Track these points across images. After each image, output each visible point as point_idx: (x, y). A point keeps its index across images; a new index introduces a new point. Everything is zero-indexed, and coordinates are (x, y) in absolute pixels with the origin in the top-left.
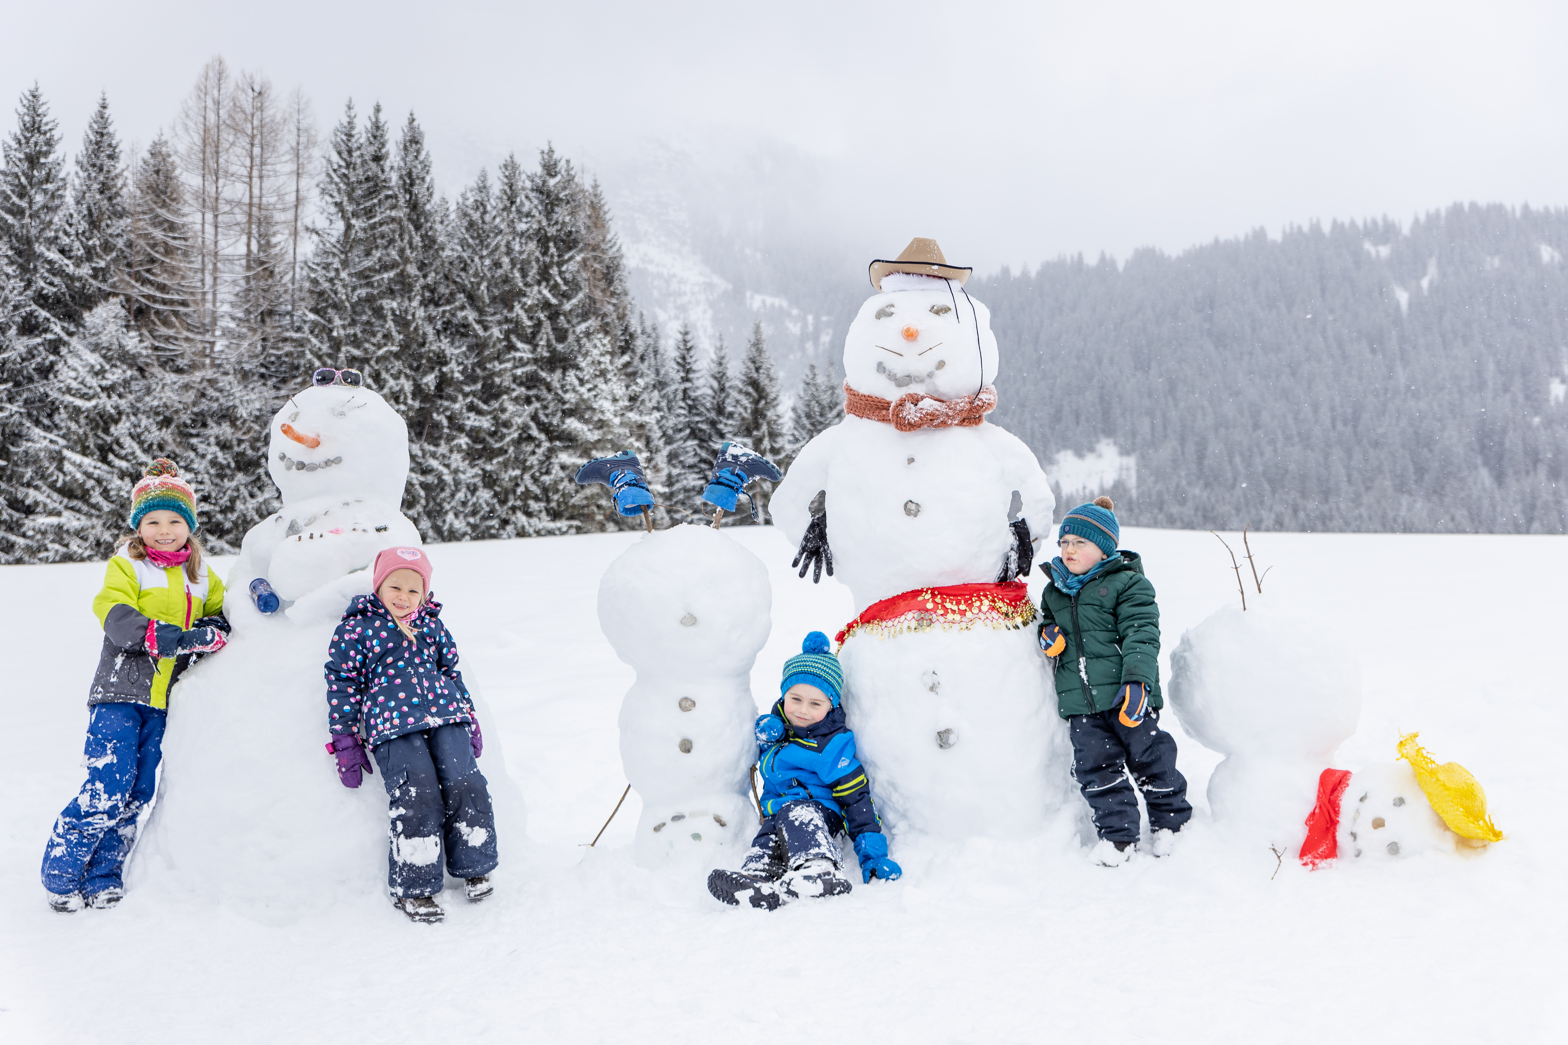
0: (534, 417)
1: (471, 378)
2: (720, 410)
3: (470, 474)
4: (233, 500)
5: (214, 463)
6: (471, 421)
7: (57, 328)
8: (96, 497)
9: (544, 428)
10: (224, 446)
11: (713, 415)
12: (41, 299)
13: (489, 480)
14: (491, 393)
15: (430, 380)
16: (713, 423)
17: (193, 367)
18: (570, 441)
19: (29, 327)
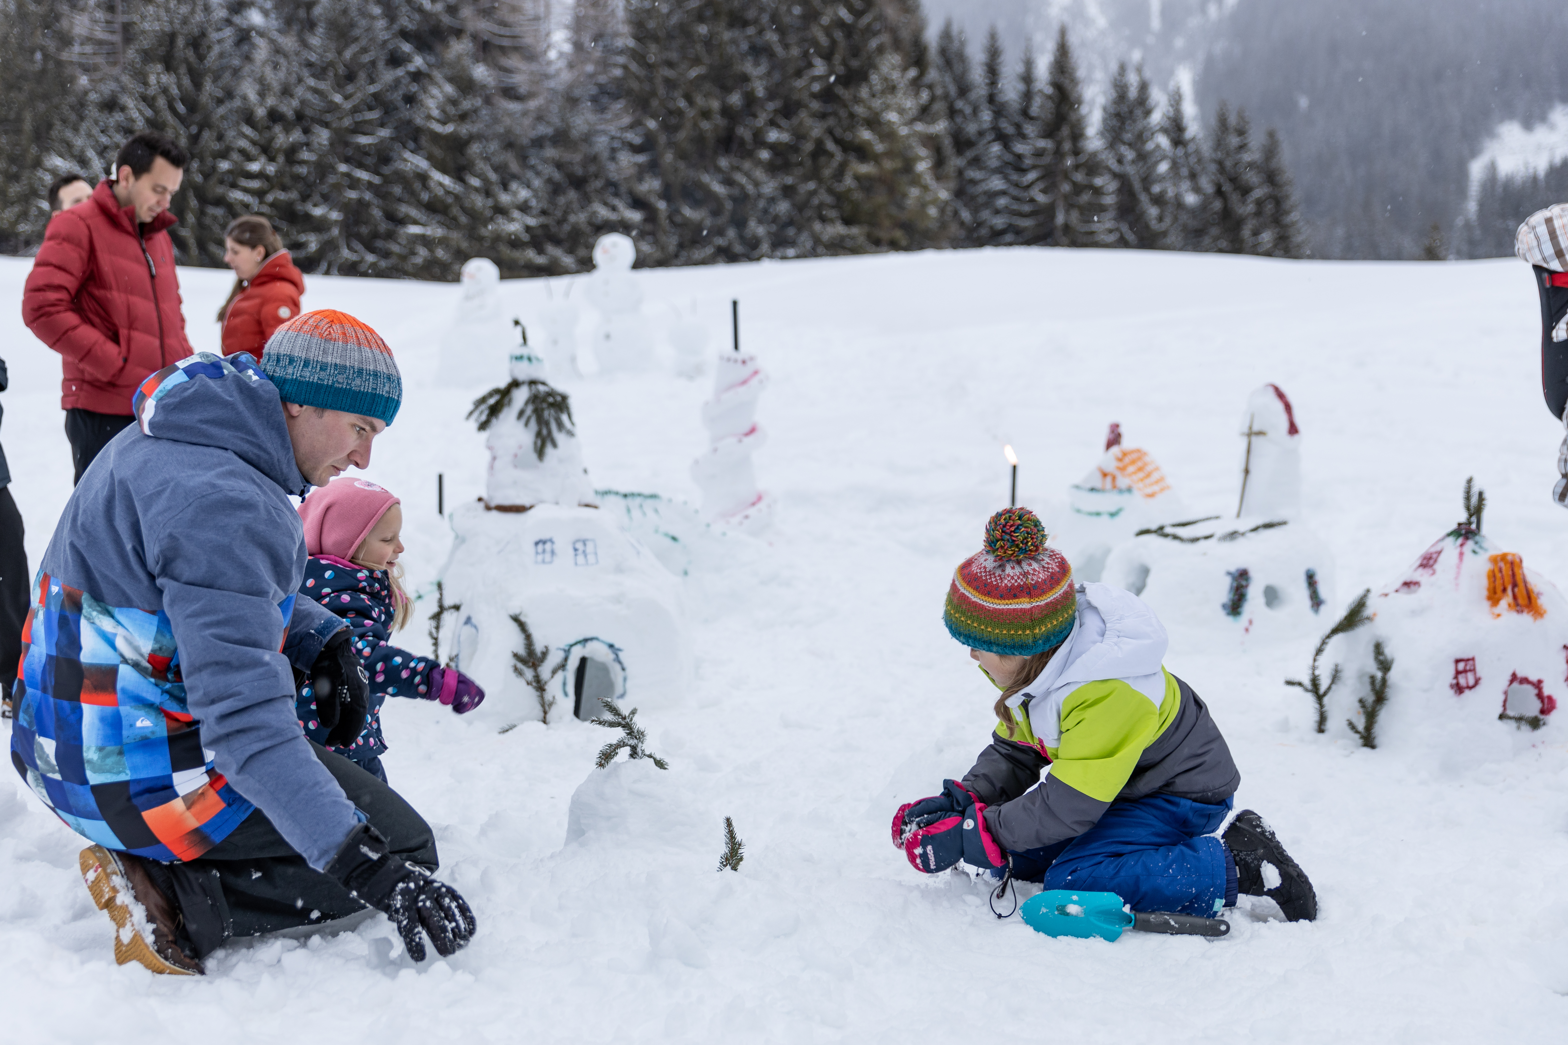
0: (830, 132)
1: (771, 95)
2: (1025, 113)
3: (769, 187)
4: (566, 213)
5: (549, 181)
6: (773, 136)
7: (418, 62)
8: (455, 211)
9: (838, 141)
10: (559, 165)
11: (1018, 118)
12: (404, 34)
13: (788, 191)
14: (789, 109)
15: (735, 99)
16: (1018, 126)
17: (531, 95)
18: (862, 152)
19: (396, 60)
